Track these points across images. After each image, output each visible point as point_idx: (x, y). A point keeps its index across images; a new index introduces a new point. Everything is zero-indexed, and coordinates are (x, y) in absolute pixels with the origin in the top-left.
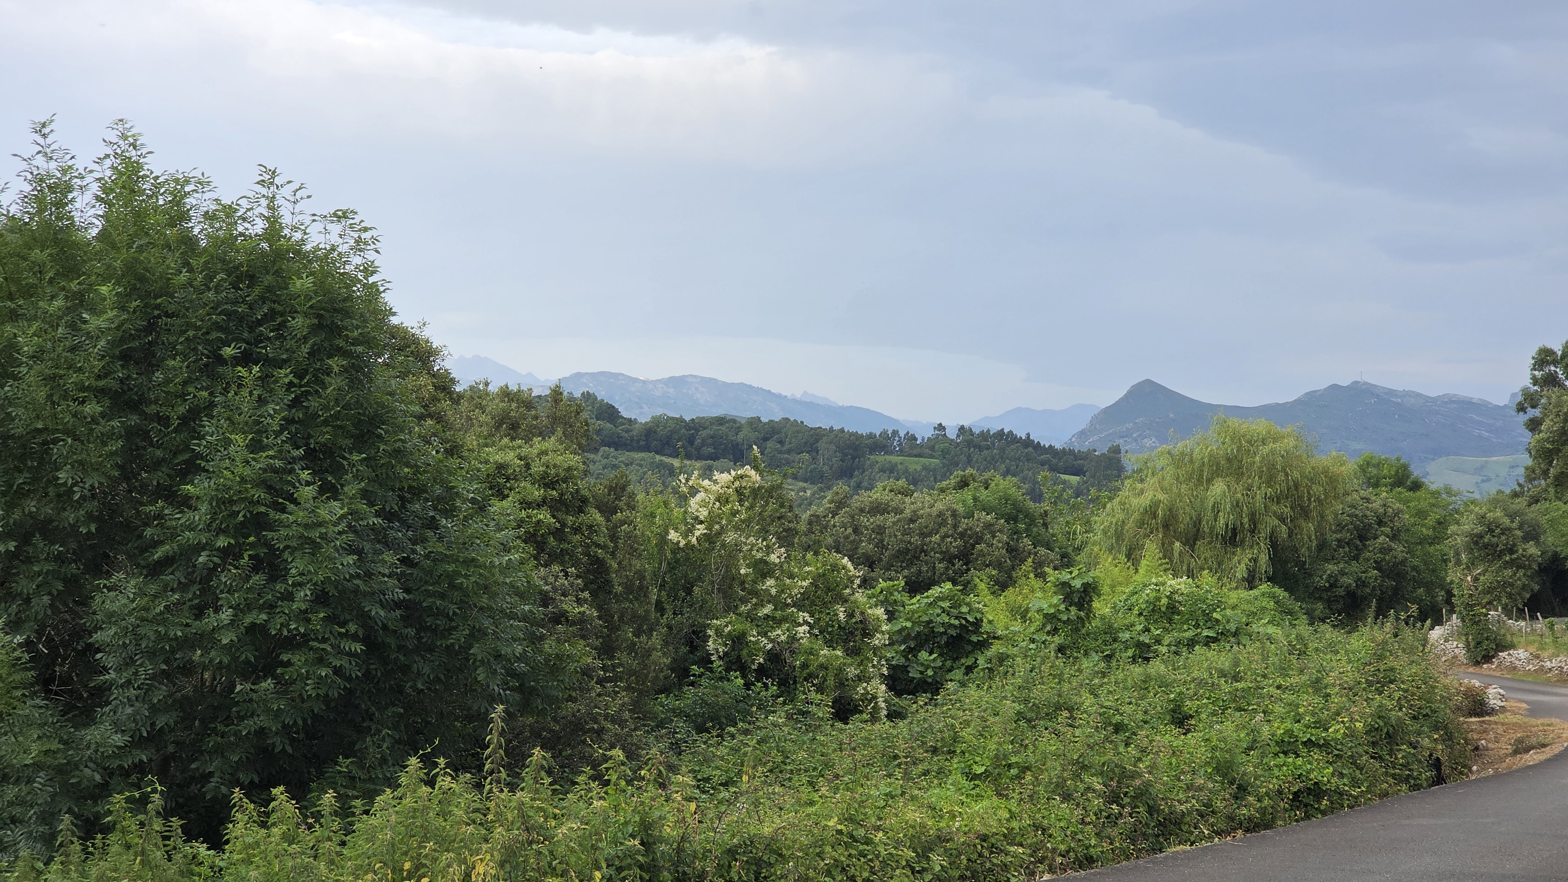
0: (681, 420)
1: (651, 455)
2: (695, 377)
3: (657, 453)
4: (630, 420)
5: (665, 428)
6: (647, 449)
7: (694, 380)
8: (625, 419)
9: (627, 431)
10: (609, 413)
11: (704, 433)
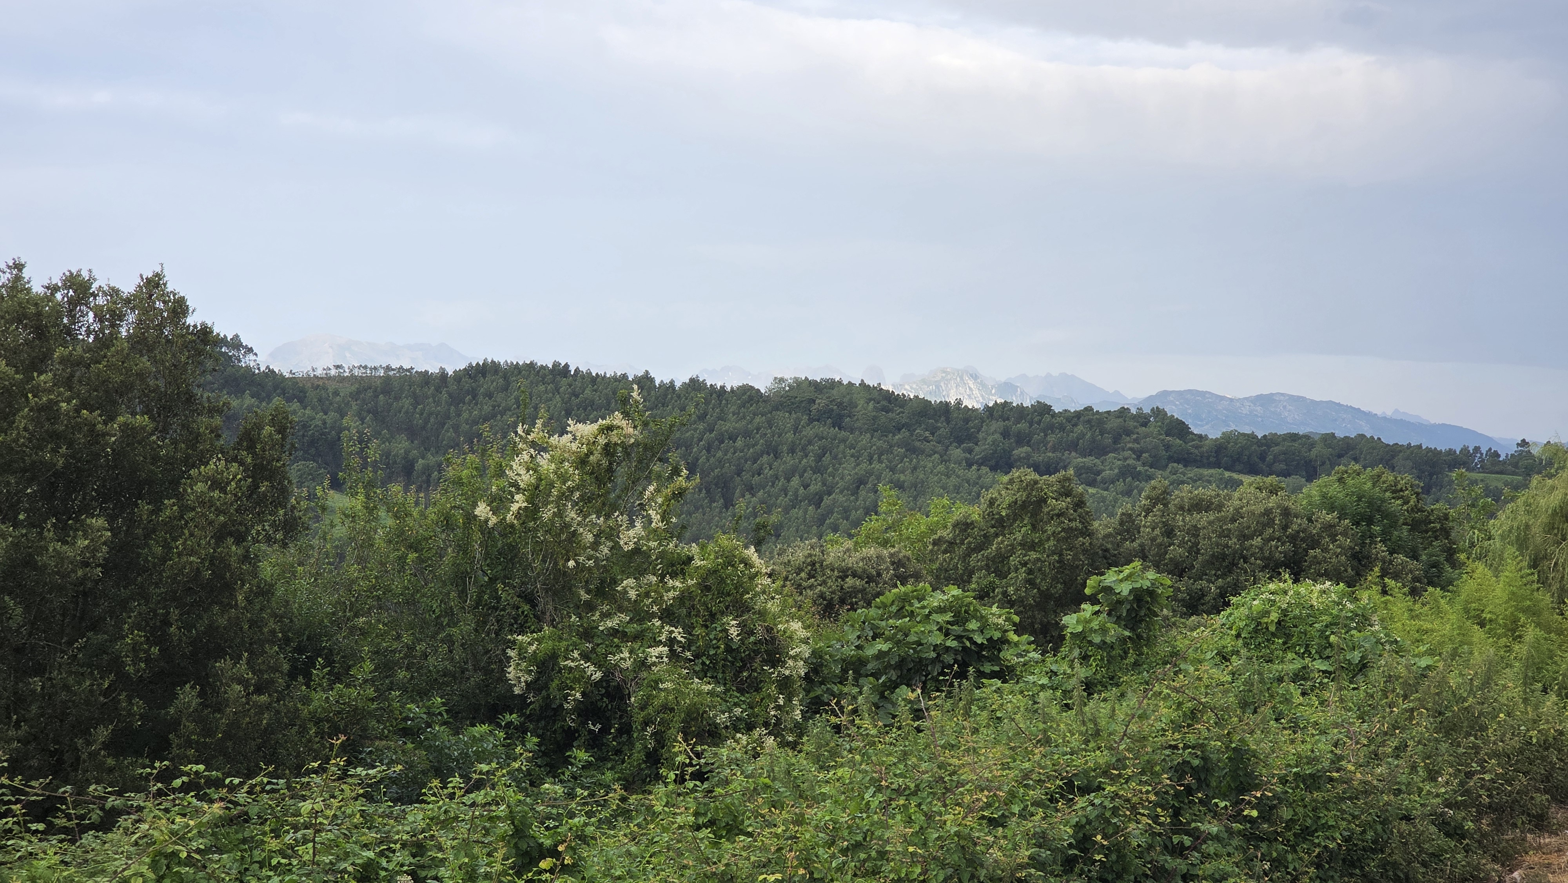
0: (1253, 436)
1: (1220, 471)
2: (1282, 394)
3: (1227, 469)
4: (1200, 437)
5: (1236, 444)
6: (1217, 465)
7: (1282, 398)
8: (1196, 435)
9: (1197, 447)
10: (1179, 429)
11: (1276, 449)
